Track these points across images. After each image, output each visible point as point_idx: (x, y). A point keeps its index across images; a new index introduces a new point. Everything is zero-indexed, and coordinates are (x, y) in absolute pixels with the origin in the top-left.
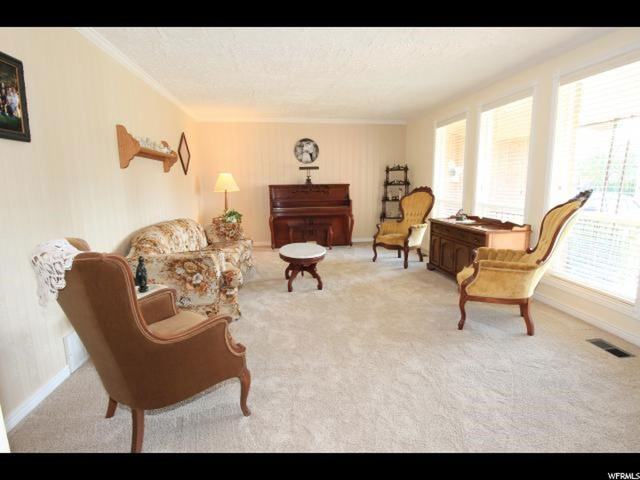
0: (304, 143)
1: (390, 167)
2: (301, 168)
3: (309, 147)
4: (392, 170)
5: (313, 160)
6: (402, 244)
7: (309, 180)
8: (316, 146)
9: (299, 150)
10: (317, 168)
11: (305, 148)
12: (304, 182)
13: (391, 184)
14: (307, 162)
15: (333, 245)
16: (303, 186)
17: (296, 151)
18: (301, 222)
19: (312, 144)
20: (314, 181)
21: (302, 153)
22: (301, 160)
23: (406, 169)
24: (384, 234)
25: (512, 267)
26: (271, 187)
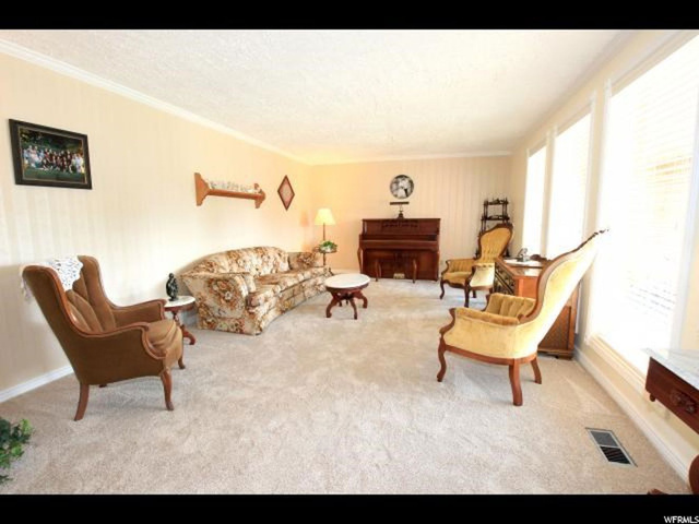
0: (400, 180)
1: (490, 201)
2: (392, 204)
3: (404, 183)
4: (491, 204)
5: (407, 195)
6: (463, 283)
7: (401, 215)
8: (411, 182)
9: (395, 186)
10: (407, 203)
11: (400, 184)
12: (396, 217)
13: (490, 219)
14: (402, 198)
15: (418, 279)
16: (393, 221)
17: (391, 187)
18: (391, 254)
19: (407, 181)
20: (406, 216)
21: (397, 189)
22: (396, 196)
23: (505, 203)
24: (453, 271)
25: (496, 322)
26: (364, 221)
